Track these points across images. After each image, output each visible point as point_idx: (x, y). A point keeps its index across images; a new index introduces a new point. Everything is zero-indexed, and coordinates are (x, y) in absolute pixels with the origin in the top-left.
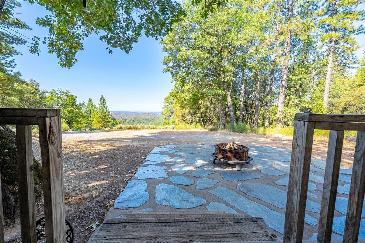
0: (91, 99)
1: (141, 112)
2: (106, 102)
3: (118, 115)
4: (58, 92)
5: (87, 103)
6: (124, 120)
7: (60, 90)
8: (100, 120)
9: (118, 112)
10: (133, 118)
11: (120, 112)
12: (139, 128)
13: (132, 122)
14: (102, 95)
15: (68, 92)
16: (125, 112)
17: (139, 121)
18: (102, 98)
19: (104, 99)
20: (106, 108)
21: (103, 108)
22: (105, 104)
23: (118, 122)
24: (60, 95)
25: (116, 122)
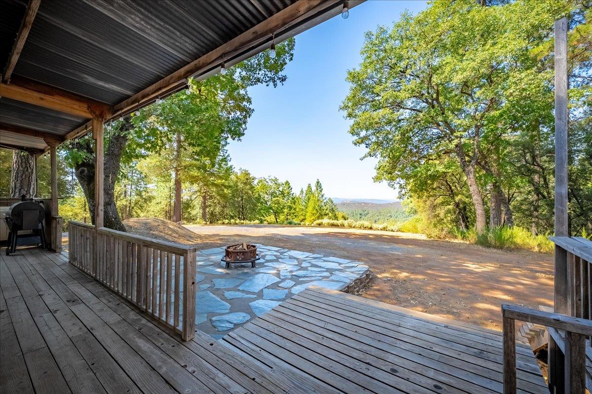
2: (322, 187)
4: (268, 180)
5: (306, 189)
6: (366, 213)
7: (270, 178)
8: (315, 211)
12: (345, 226)
13: (378, 216)
14: (318, 180)
15: (276, 180)
17: (389, 215)
18: (318, 182)
19: (320, 184)
20: (322, 196)
21: (318, 196)
22: (321, 191)
23: (340, 215)
24: (270, 183)
25: (335, 215)
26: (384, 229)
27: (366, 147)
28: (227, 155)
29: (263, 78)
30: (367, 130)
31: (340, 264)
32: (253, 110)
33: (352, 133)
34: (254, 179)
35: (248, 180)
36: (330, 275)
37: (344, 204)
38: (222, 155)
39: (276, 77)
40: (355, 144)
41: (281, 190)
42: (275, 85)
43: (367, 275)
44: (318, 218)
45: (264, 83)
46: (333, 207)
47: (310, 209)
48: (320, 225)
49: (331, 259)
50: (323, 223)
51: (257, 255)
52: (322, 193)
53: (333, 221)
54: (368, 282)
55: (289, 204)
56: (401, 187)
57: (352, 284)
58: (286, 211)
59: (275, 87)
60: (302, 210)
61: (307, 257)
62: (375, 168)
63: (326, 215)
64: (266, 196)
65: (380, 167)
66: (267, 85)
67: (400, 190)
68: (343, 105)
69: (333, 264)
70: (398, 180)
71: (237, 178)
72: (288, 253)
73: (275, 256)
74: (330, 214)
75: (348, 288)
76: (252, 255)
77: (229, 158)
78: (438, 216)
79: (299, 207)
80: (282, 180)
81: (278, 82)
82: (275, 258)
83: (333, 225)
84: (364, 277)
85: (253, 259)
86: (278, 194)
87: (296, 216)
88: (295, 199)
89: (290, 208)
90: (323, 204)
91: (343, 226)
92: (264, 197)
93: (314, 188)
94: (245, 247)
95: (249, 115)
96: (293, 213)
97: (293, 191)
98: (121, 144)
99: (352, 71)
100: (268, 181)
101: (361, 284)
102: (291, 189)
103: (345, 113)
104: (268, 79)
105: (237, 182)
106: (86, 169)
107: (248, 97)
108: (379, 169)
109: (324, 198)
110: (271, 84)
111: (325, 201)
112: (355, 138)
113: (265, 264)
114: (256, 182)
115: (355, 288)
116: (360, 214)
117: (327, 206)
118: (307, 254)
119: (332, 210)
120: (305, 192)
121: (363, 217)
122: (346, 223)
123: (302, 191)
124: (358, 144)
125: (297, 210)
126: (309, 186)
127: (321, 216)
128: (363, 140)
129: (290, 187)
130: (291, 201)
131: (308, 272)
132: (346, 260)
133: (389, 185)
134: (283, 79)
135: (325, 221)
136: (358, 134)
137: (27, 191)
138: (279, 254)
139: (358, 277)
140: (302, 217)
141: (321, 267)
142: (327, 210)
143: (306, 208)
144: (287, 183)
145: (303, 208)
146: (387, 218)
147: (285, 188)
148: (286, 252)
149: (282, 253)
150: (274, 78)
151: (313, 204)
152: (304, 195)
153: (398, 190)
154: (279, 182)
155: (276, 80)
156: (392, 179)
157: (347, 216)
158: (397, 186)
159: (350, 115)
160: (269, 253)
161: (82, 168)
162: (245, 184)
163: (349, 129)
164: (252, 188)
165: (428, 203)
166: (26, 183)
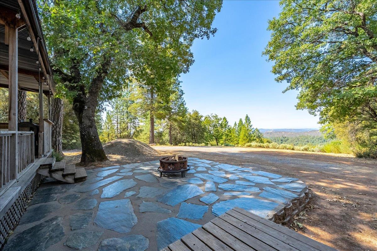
0: (241, 119)
1: (310, 129)
2: (250, 120)
3: (278, 133)
5: (239, 122)
6: (286, 139)
7: (212, 115)
8: (245, 138)
9: (279, 129)
10: (298, 136)
11: (281, 129)
12: (270, 147)
13: (296, 141)
14: (247, 115)
15: (217, 116)
16: (288, 129)
17: (306, 140)
18: (247, 117)
19: (249, 118)
20: (251, 126)
21: (248, 127)
22: (249, 123)
23: (265, 140)
24: (212, 119)
25: (262, 140)
26: (306, 150)
27: (288, 82)
28: (183, 101)
29: (199, 33)
30: (288, 68)
31: (270, 179)
32: (194, 60)
33: (275, 73)
34: (202, 117)
35: (197, 117)
36: (260, 191)
37: (268, 132)
38: (180, 101)
39: (209, 31)
40: (278, 81)
41: (220, 123)
42: (208, 38)
43: (306, 193)
44: (248, 142)
45: (200, 37)
46: (260, 134)
47: (242, 136)
48: (250, 146)
49: (260, 172)
50: (252, 145)
51: (188, 166)
52: (251, 124)
53: (260, 144)
54: (309, 203)
55: (226, 133)
56: (322, 114)
57: (289, 205)
58: (224, 137)
59: (208, 39)
60: (236, 137)
61: (236, 170)
62: (297, 98)
63: (254, 140)
64: (210, 127)
65: (302, 96)
66: (202, 39)
67: (321, 116)
68: (265, 51)
69: (263, 178)
70: (318, 108)
71: (191, 116)
72: (219, 166)
73: (206, 168)
74: (257, 140)
75: (285, 211)
76: (182, 166)
77: (184, 103)
78: (360, 139)
79: (233, 135)
80: (220, 116)
81: (210, 34)
82: (206, 170)
83: (260, 147)
84: (303, 197)
85: (182, 170)
86: (218, 126)
87: (231, 141)
88: (231, 129)
89: (227, 135)
90: (252, 133)
91: (268, 147)
92: (209, 128)
93: (244, 121)
94: (177, 159)
95: (191, 64)
96: (230, 139)
97: (229, 124)
98: (97, 85)
99: (272, 20)
100: (211, 117)
101: (300, 205)
102: (228, 122)
103: (268, 57)
104: (202, 33)
105: (190, 118)
106: (78, 104)
107: (191, 53)
108: (301, 97)
109: (252, 128)
110: (205, 37)
111: (253, 130)
112: (278, 75)
113: (195, 175)
114: (203, 119)
115: (293, 210)
116: (281, 140)
117: (255, 134)
118: (236, 167)
119: (259, 137)
120: (237, 124)
121: (284, 142)
122: (271, 145)
123: (235, 124)
124: (280, 81)
125: (232, 137)
126: (241, 120)
127: (250, 141)
128: (284, 77)
129: (227, 121)
130: (228, 131)
131: (236, 186)
132: (277, 175)
133: (310, 113)
134: (214, 32)
135: (253, 143)
136: (279, 72)
137: (57, 122)
138: (210, 166)
139: (295, 196)
140: (236, 142)
141: (249, 181)
142: (254, 136)
143: (239, 135)
144: (225, 118)
145: (237, 135)
146: (305, 143)
147: (223, 122)
148: (217, 165)
149: (212, 166)
150: (207, 32)
151: (244, 132)
152: (237, 127)
153: (318, 117)
154: (219, 117)
155: (209, 33)
156: (312, 108)
157: (270, 141)
158: (318, 113)
159: (272, 57)
160: (202, 165)
161: (76, 103)
162: (196, 119)
163: (271, 69)
164: (200, 122)
165: (349, 128)
166: (56, 117)
